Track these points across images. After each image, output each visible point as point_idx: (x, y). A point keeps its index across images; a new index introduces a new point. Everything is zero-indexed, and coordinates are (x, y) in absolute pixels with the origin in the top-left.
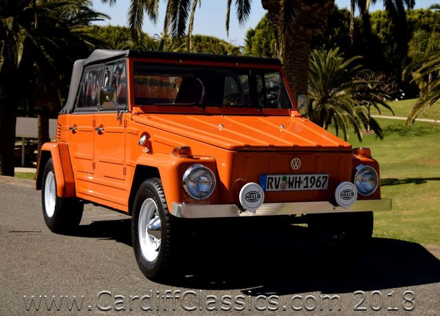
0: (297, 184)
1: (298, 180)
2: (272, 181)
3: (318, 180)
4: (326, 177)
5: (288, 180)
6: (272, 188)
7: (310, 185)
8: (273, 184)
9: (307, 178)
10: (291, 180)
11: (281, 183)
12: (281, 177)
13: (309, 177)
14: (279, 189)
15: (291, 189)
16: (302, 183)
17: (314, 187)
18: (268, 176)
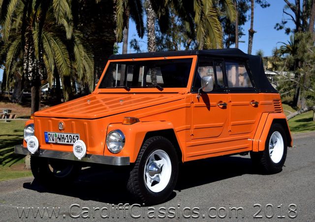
0: (63, 139)
1: (63, 137)
2: (50, 136)
3: (73, 138)
4: (78, 137)
5: (58, 136)
6: (51, 140)
7: (70, 141)
9: (67, 136)
10: (60, 137)
11: (55, 138)
12: (54, 134)
13: (69, 135)
14: (54, 142)
15: (60, 142)
16: (65, 139)
17: (72, 142)
18: (48, 133)
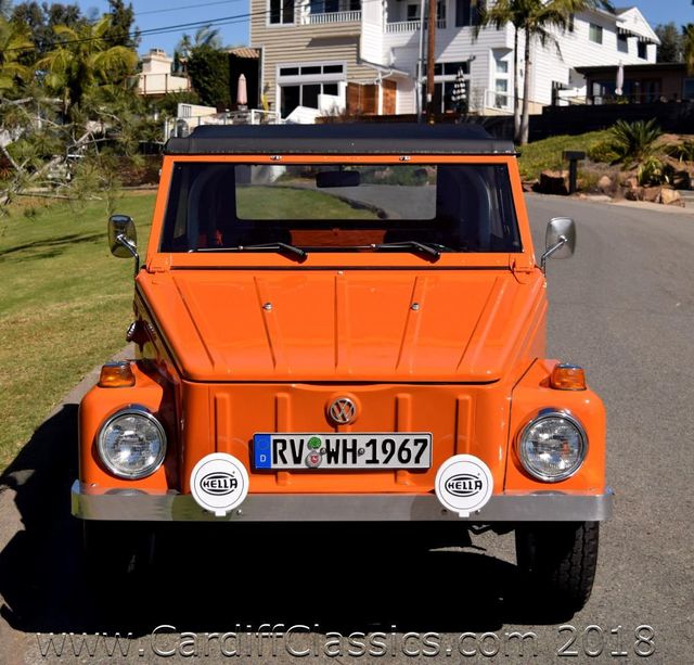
0: (349, 455)
1: (349, 446)
2: (284, 447)
3: (402, 448)
4: (424, 442)
5: (324, 445)
6: (285, 462)
7: (381, 457)
8: (288, 454)
9: (373, 442)
10: (333, 446)
11: (306, 452)
12: (307, 439)
13: (380, 440)
14: (303, 466)
15: (333, 465)
16: (360, 454)
17: (394, 463)
18: (273, 438)
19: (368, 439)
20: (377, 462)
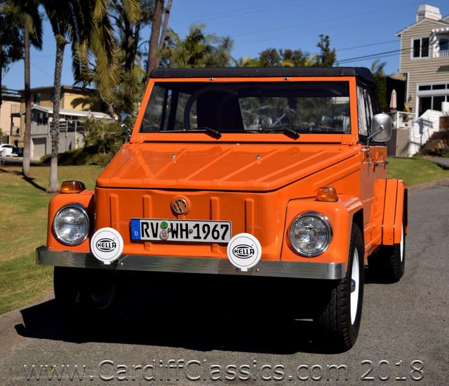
0: (184, 233)
1: (184, 228)
2: (148, 227)
3: (214, 230)
4: (227, 226)
5: (169, 227)
6: (148, 236)
7: (202, 235)
8: (150, 231)
9: (197, 226)
10: (175, 228)
11: (160, 230)
12: (160, 222)
13: (201, 224)
14: (158, 239)
15: (175, 239)
16: (191, 233)
17: (210, 239)
18: (141, 221)
19: (194, 223)
20: (200, 238)
